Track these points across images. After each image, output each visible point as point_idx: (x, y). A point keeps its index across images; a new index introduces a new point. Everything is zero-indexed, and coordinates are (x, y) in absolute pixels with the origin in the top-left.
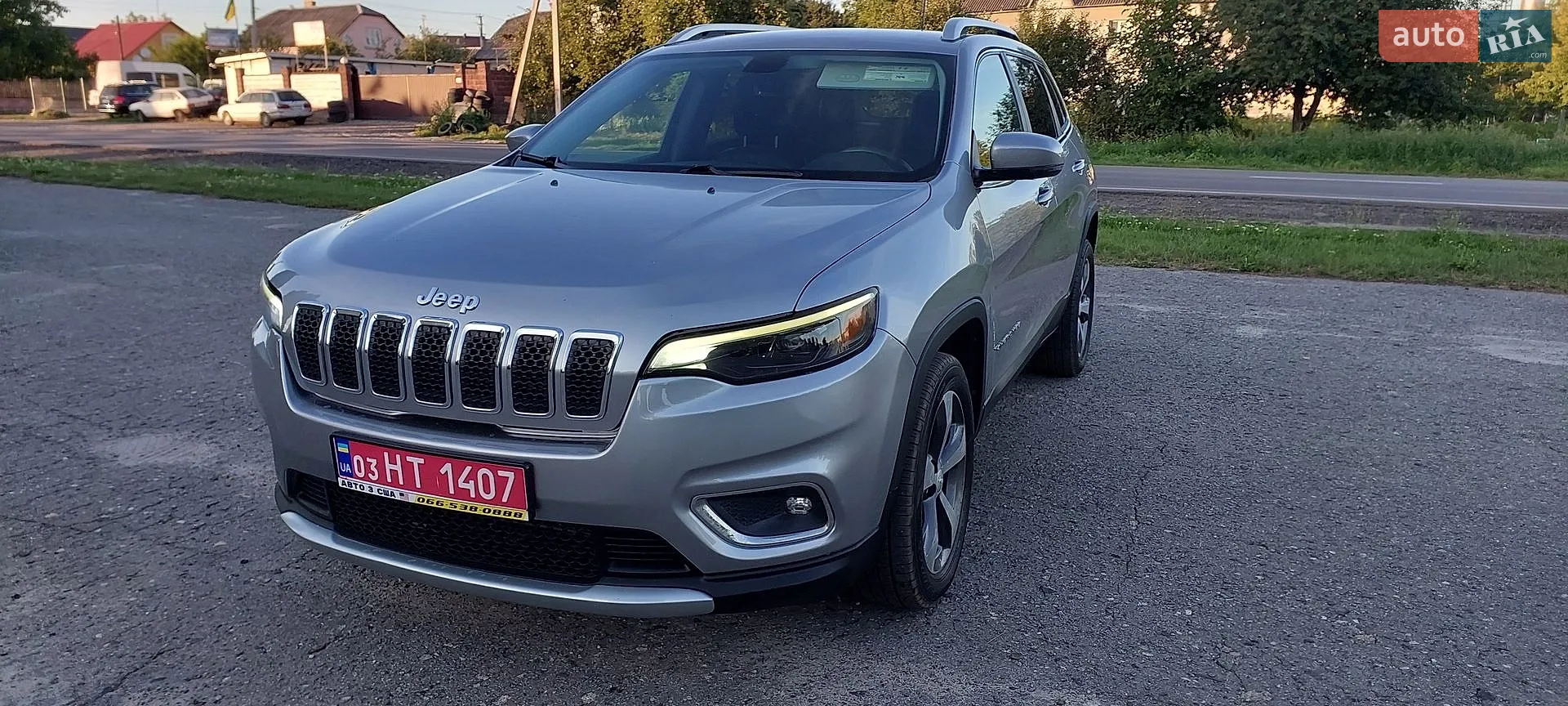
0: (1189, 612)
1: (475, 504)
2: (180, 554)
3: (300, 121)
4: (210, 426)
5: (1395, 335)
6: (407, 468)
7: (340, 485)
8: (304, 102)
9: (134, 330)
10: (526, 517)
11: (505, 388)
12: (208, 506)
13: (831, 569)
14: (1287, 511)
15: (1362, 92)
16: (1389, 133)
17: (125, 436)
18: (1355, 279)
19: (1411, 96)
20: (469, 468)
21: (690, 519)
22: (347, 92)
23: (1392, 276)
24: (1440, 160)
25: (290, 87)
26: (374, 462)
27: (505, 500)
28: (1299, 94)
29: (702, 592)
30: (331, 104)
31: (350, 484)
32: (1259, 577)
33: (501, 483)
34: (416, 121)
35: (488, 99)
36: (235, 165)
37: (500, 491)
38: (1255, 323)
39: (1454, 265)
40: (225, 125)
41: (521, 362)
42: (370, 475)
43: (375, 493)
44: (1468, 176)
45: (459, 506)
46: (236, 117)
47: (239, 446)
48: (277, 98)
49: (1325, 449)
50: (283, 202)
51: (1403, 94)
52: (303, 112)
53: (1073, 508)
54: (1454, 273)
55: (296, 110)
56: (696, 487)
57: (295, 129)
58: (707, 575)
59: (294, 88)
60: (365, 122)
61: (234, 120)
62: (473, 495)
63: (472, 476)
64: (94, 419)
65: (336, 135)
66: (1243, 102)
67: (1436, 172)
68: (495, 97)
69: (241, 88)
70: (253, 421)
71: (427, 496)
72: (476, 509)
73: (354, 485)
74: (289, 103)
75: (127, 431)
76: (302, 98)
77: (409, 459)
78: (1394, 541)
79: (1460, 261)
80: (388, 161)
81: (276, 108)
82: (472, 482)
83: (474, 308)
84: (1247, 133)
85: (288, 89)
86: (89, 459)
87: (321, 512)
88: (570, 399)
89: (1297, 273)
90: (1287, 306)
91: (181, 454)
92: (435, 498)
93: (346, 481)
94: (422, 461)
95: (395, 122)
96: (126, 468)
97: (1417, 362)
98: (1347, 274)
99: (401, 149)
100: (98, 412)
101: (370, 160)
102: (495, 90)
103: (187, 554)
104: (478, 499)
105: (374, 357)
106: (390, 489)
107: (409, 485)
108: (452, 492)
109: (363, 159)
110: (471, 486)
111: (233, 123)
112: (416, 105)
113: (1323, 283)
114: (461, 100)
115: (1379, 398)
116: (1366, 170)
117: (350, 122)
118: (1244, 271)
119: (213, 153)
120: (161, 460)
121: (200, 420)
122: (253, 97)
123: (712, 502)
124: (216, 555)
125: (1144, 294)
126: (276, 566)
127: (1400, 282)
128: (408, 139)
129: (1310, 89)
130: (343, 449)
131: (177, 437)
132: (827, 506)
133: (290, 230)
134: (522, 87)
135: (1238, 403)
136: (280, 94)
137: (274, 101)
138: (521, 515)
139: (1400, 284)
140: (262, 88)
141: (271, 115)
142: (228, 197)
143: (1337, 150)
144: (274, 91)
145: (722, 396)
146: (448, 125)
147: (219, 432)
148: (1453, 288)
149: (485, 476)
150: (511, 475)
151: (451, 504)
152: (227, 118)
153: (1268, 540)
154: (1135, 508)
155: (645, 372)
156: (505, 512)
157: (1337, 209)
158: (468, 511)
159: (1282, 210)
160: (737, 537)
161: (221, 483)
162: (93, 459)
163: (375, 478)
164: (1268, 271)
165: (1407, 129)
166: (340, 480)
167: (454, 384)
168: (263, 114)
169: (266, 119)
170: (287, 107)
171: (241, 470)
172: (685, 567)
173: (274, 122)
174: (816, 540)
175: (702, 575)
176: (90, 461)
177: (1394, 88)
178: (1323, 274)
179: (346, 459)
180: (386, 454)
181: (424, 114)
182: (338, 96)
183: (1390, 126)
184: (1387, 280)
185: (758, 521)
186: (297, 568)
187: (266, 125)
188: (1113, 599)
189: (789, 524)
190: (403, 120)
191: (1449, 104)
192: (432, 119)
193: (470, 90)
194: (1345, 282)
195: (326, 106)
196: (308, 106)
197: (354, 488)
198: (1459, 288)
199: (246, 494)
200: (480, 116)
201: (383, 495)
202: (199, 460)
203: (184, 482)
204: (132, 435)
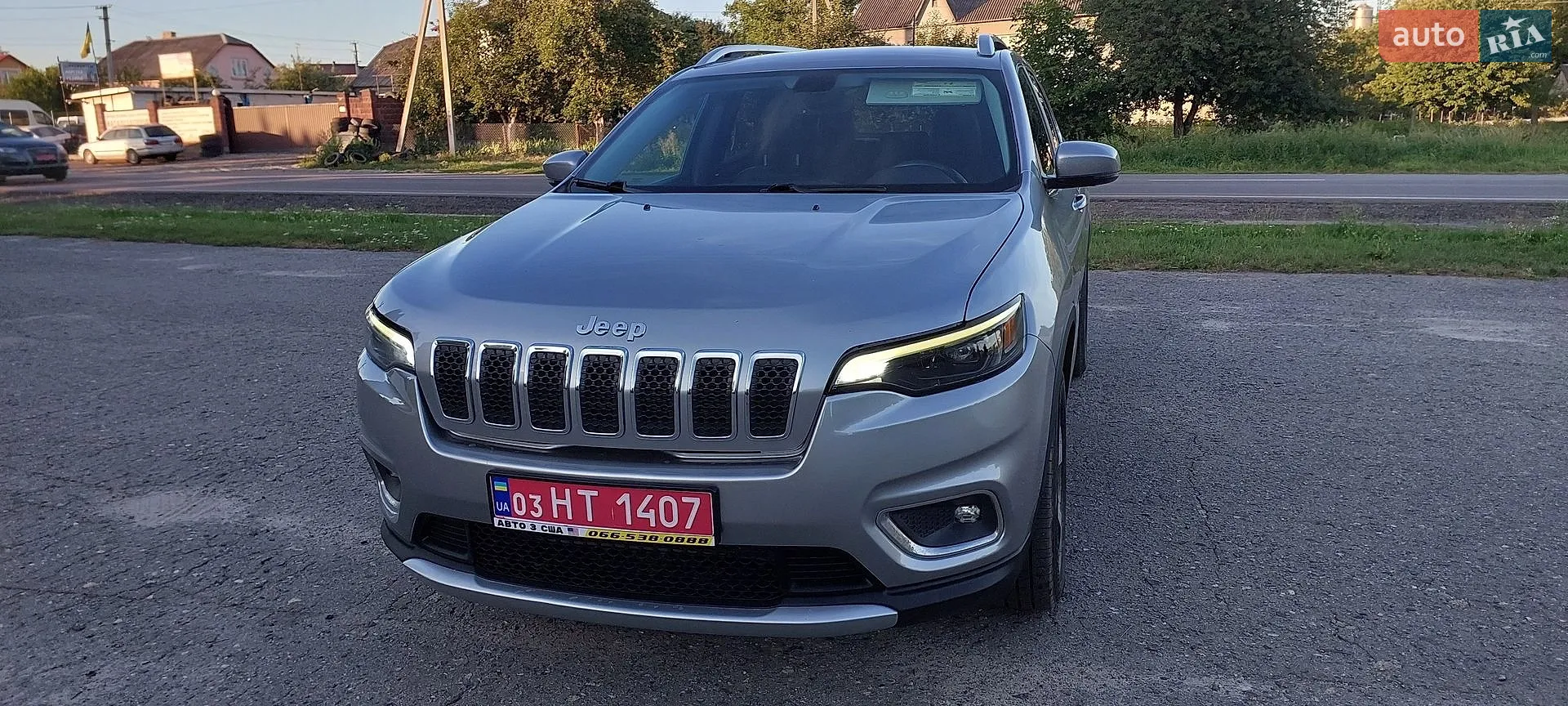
0: (1292, 592)
1: (656, 534)
2: (255, 615)
3: (170, 157)
4: (221, 479)
5: (1348, 322)
6: (578, 502)
7: (496, 525)
8: (174, 137)
9: (89, 383)
10: (712, 543)
11: (684, 415)
12: (263, 563)
13: (999, 576)
14: (1334, 490)
15: (1237, 96)
16: (1266, 134)
17: (130, 496)
18: (1286, 272)
19: (1282, 99)
20: (649, 497)
21: (875, 533)
22: (220, 125)
23: (1318, 268)
24: (1315, 158)
25: (157, 120)
26: (538, 498)
27: (688, 526)
28: (1178, 102)
29: (886, 606)
30: (204, 138)
31: (508, 524)
32: (1340, 554)
33: (685, 510)
34: (297, 153)
35: (376, 127)
36: (119, 206)
37: (683, 518)
38: (1216, 317)
39: (1371, 255)
40: (88, 164)
41: (701, 386)
42: (533, 513)
43: (538, 530)
44: (1342, 172)
45: (637, 536)
46: (98, 155)
47: (264, 498)
48: (144, 135)
49: (1339, 431)
50: (186, 242)
51: (1274, 97)
52: (174, 148)
53: (1140, 502)
54: (1375, 261)
55: (166, 145)
56: (885, 501)
57: (167, 166)
58: (889, 589)
59: (162, 122)
60: (242, 156)
61: (98, 158)
62: (653, 524)
63: (653, 505)
64: (87, 480)
65: (213, 170)
66: (1128, 110)
67: (1312, 169)
68: (382, 125)
69: (102, 124)
70: (268, 471)
71: (599, 530)
72: (656, 538)
73: (512, 525)
74: (159, 139)
75: (130, 490)
76: (174, 134)
77: (580, 492)
78: (1442, 511)
79: (1377, 251)
80: (281, 195)
81: (143, 145)
82: (652, 511)
83: (642, 335)
84: (1133, 139)
85: (155, 124)
86: (102, 522)
87: (459, 556)
88: (753, 421)
89: (1231, 269)
90: (1238, 300)
91: (204, 511)
92: (609, 531)
93: (503, 521)
94: (595, 493)
95: (274, 155)
96: (148, 529)
97: (1378, 345)
98: (1277, 267)
99: (288, 182)
100: (88, 472)
101: (260, 194)
102: (381, 118)
103: (262, 615)
104: (659, 527)
105: (534, 390)
106: (556, 525)
107: (579, 518)
108: (629, 522)
109: (253, 194)
110: (651, 515)
111: (96, 161)
112: (297, 135)
113: (1260, 276)
114: (346, 129)
115: (1361, 381)
116: (1248, 170)
117: (225, 156)
118: (1182, 268)
119: (91, 194)
120: (185, 518)
121: (207, 473)
122: (117, 134)
123: (893, 515)
124: (295, 612)
125: (1101, 295)
126: (365, 619)
127: (1327, 273)
128: (295, 173)
129: (1187, 96)
130: (501, 487)
131: (189, 493)
132: (999, 513)
133: (208, 271)
134: (411, 115)
135: (1241, 392)
136: (147, 129)
137: (141, 137)
138: (706, 541)
139: (1328, 275)
140: (127, 124)
141: (138, 152)
142: (124, 239)
143: (1221, 152)
144: (141, 126)
145: (901, 408)
146: (335, 156)
147: (235, 485)
148: (1378, 276)
149: (668, 505)
150: (697, 501)
151: (628, 535)
152: (89, 157)
153: (1333, 519)
154: (1197, 498)
155: (832, 389)
156: (689, 539)
157: (1241, 208)
158: (647, 541)
159: (1191, 210)
160: (918, 549)
161: (264, 538)
162: (106, 522)
163: (539, 515)
164: (1205, 268)
165: (1279, 131)
166: (496, 520)
167: (628, 412)
168: (130, 151)
169: (133, 156)
170: (157, 143)
171: (280, 522)
172: (867, 583)
173: (141, 159)
174: (987, 547)
175: (884, 588)
176: (106, 525)
177: (1266, 92)
178: (1256, 268)
179: (505, 497)
180: (553, 490)
181: (307, 145)
182: (210, 129)
183: (1265, 128)
184: (1315, 271)
185: (933, 532)
186: (390, 619)
187: (133, 162)
188: (1217, 585)
189: (960, 533)
190: (283, 152)
191: (1316, 106)
192: (317, 150)
193: (355, 118)
194: (1278, 275)
195: (198, 140)
196: (179, 140)
197: (512, 527)
198: (1382, 275)
199: (297, 547)
200: (370, 146)
201: (548, 532)
202: (227, 516)
203: (224, 539)
204: (137, 494)
